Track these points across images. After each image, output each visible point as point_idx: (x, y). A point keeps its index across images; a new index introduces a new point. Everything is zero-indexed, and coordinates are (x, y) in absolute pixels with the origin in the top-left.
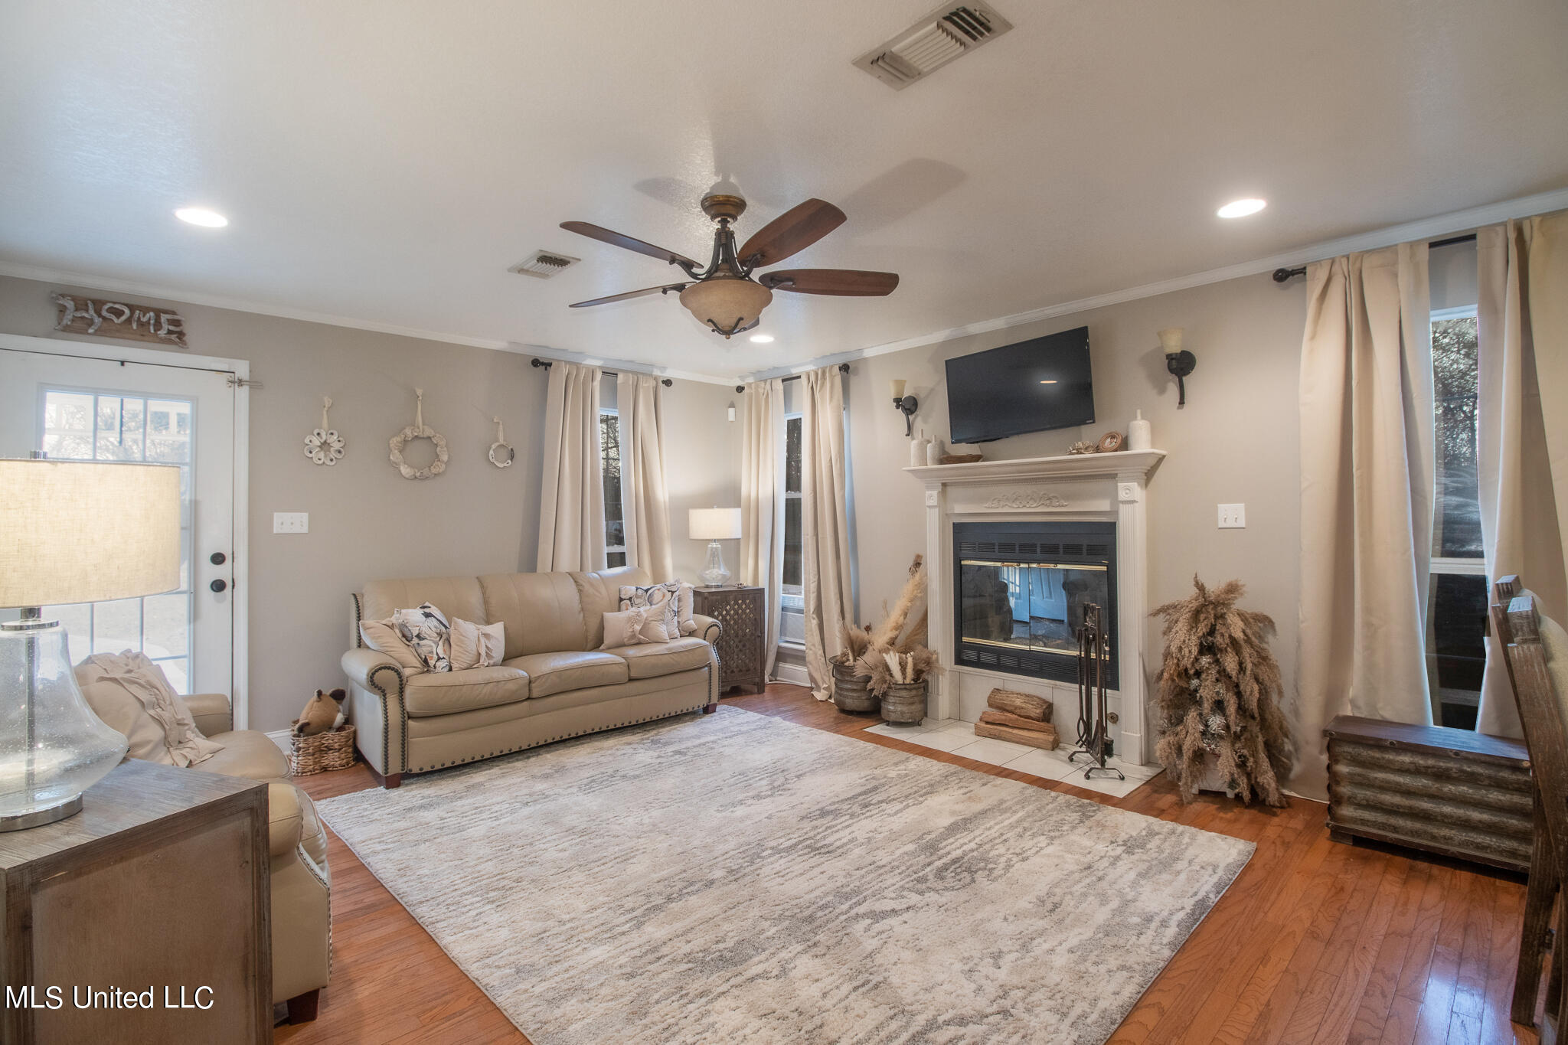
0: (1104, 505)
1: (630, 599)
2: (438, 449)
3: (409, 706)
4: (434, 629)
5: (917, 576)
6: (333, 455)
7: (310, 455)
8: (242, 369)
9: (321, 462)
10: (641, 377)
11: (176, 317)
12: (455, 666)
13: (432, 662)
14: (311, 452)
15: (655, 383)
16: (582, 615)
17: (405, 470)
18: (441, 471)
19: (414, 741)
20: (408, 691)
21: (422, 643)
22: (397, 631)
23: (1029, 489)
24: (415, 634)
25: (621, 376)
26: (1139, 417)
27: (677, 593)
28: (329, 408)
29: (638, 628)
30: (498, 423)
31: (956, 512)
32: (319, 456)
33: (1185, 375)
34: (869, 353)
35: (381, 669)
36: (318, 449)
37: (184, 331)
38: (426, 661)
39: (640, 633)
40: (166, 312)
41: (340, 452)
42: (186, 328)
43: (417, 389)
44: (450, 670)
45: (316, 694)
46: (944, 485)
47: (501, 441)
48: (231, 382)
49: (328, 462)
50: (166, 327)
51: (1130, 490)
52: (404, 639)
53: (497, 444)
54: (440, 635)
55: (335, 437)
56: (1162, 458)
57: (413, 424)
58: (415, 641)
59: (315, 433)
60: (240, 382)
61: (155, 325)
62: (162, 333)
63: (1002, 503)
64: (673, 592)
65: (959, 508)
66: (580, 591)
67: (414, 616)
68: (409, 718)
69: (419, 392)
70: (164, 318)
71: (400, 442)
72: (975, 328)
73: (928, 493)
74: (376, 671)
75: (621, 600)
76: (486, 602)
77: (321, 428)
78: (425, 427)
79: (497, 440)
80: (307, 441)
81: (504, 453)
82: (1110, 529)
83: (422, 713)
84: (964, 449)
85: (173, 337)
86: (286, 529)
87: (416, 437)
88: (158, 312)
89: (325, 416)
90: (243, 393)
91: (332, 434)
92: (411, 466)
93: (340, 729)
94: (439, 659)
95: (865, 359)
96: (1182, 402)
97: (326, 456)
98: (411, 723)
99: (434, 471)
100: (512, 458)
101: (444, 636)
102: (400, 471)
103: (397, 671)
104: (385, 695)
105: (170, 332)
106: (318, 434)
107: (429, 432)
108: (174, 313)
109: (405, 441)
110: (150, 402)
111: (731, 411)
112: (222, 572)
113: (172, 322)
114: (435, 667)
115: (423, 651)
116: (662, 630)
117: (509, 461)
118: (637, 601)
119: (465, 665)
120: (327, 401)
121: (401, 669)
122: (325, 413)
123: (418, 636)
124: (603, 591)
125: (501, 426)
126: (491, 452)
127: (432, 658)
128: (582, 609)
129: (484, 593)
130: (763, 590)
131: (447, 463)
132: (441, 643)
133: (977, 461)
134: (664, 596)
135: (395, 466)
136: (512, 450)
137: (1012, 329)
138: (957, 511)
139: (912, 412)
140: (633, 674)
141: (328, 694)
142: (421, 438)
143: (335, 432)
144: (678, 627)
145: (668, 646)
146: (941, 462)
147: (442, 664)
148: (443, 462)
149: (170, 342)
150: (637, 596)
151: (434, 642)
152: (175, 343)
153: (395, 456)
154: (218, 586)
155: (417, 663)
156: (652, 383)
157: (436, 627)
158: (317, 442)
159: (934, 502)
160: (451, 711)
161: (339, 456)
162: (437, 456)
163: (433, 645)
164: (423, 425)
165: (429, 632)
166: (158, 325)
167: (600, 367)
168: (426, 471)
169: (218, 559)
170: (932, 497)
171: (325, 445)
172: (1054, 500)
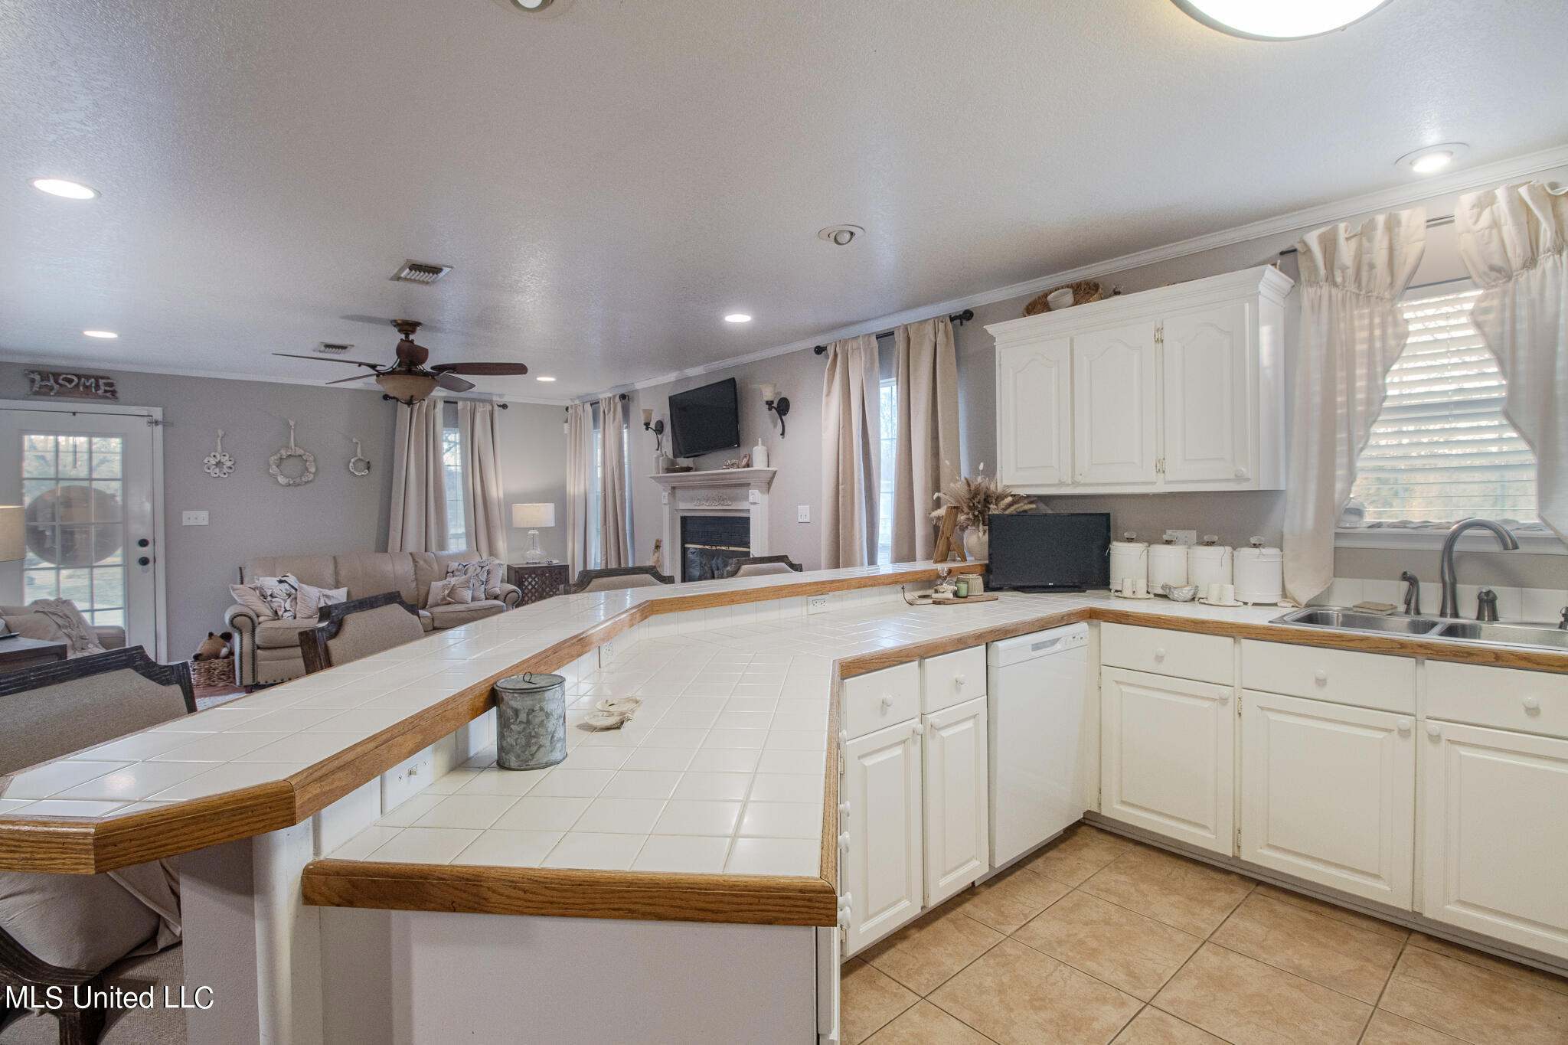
0: (743, 505)
1: (453, 572)
2: (308, 463)
3: (258, 641)
4: (284, 591)
5: (656, 555)
6: (225, 470)
7: (209, 471)
8: (157, 413)
9: (217, 475)
10: (477, 404)
11: (109, 381)
12: (298, 615)
13: (280, 613)
14: (209, 469)
15: (491, 407)
16: (415, 584)
17: (281, 479)
18: (310, 479)
19: (260, 663)
20: (257, 631)
21: (274, 600)
22: (258, 592)
24: (269, 594)
25: (460, 405)
26: (760, 442)
27: (487, 568)
28: (222, 437)
29: (447, 592)
30: (357, 443)
32: (215, 472)
33: (785, 414)
34: (638, 386)
35: (238, 616)
36: (214, 467)
37: (117, 390)
38: (276, 612)
39: (448, 595)
40: (102, 378)
41: (231, 468)
42: (118, 388)
43: (290, 421)
44: (295, 618)
45: (207, 634)
46: (673, 488)
47: (359, 455)
48: (150, 423)
49: (222, 476)
50: (103, 388)
51: (755, 494)
52: (262, 598)
53: (356, 458)
54: (289, 595)
55: (227, 458)
56: (775, 472)
57: (288, 447)
58: (269, 598)
59: (212, 454)
60: (157, 423)
61: (95, 388)
62: (100, 392)
63: (702, 502)
64: (482, 567)
65: (682, 506)
66: (416, 566)
67: (270, 583)
68: (259, 648)
69: (292, 423)
70: (101, 382)
71: (277, 460)
72: (691, 372)
73: (663, 494)
74: (235, 617)
75: (448, 572)
76: (337, 573)
77: (216, 451)
78: (297, 448)
79: (356, 456)
80: (206, 461)
81: (362, 465)
82: (746, 521)
83: (266, 645)
84: (683, 462)
85: (108, 394)
86: (192, 522)
87: (290, 455)
88: (97, 378)
89: (219, 443)
90: (159, 429)
91: (224, 456)
92: (286, 477)
93: (224, 658)
94: (286, 611)
95: (637, 390)
96: (783, 434)
97: (220, 471)
98: (259, 651)
99: (303, 479)
100: (368, 468)
101: (293, 596)
102: (277, 480)
103: (251, 618)
104: (241, 633)
105: (106, 391)
106: (214, 456)
107: (300, 452)
108: (108, 378)
109: (281, 459)
110: (95, 440)
111: (566, 425)
112: (146, 552)
113: (106, 384)
114: (282, 616)
115: (275, 605)
116: (467, 595)
117: (367, 471)
118: (457, 573)
119: (306, 616)
120: (220, 433)
121: (255, 618)
122: (219, 441)
123: (271, 596)
124: (436, 567)
125: (359, 446)
126: (351, 464)
127: (280, 610)
128: (416, 579)
129: (336, 567)
130: (567, 566)
131: (315, 474)
132: (289, 601)
133: (689, 471)
134: (475, 570)
135: (275, 477)
136: (369, 462)
137: (708, 375)
138: (681, 508)
139: (661, 433)
140: (436, 624)
141: (219, 635)
142: (295, 456)
143: (227, 454)
144: (485, 592)
145: (467, 606)
146: (668, 470)
147: (287, 614)
148: (310, 473)
149: (107, 398)
150: (458, 570)
151: (284, 600)
152: (110, 399)
153: (274, 470)
154: (144, 561)
155: (268, 612)
156: (488, 407)
157: (286, 590)
158: (213, 461)
159: (666, 501)
160: (287, 644)
161: (230, 471)
162: (307, 469)
163: (282, 601)
164: (296, 446)
165: (280, 592)
166: (97, 387)
167: (441, 398)
168: (298, 480)
169: (143, 543)
170: (665, 495)
171: (219, 464)
172: (725, 501)
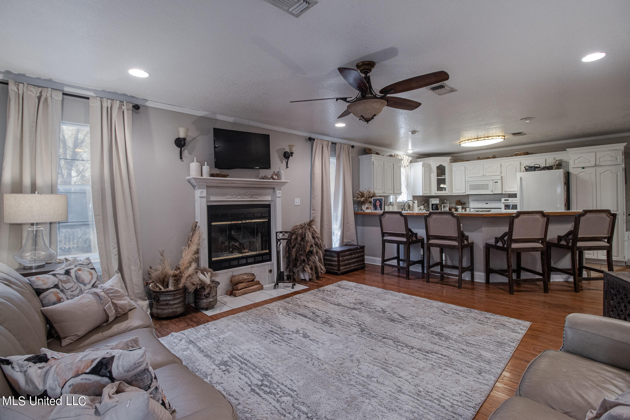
0: (269, 198)
23: (243, 191)
31: (211, 200)
33: (289, 159)
51: (280, 193)
63: (233, 196)
73: (200, 190)
96: (287, 167)
139: (182, 148)
170: (203, 192)
172: (253, 196)
